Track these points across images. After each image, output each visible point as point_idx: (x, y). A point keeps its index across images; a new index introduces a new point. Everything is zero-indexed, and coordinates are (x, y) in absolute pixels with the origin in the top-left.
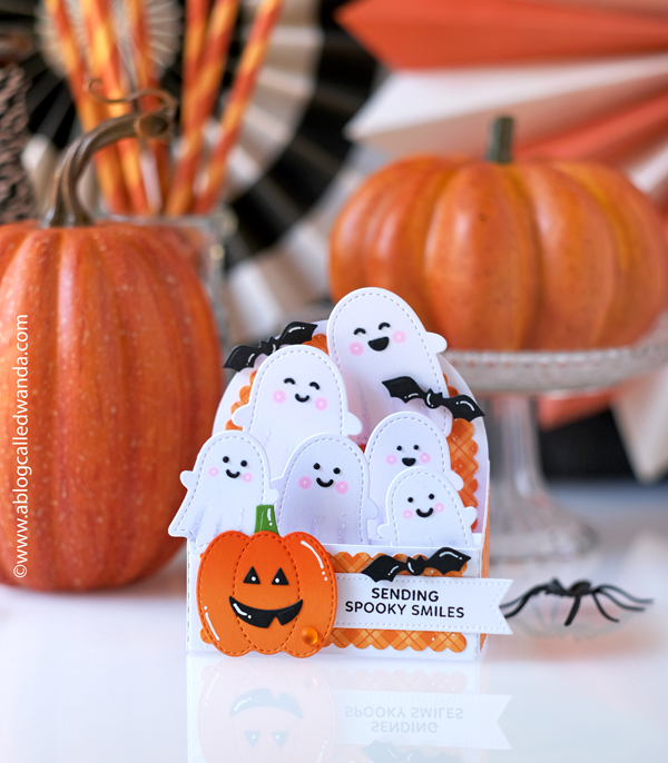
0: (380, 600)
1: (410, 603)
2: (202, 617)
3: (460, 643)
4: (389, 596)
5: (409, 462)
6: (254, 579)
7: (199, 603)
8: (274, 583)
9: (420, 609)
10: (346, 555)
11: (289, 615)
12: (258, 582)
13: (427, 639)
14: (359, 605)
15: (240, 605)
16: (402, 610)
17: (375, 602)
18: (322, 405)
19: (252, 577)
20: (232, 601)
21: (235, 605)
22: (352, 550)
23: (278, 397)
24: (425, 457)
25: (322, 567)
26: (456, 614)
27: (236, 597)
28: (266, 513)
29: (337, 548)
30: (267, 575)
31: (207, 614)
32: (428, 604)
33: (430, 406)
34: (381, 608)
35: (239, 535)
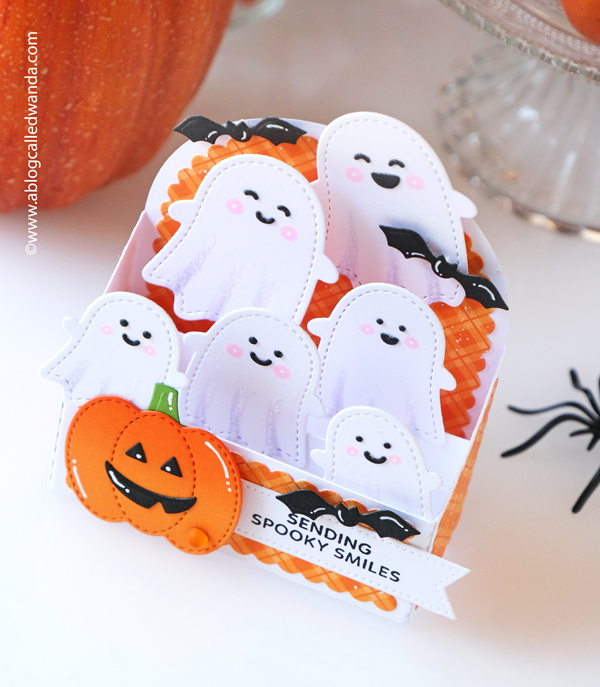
0: (296, 527)
1: (334, 544)
2: (69, 469)
3: (388, 603)
4: (309, 527)
5: (390, 340)
6: (139, 456)
7: (68, 454)
8: (163, 469)
9: (345, 555)
10: (263, 468)
11: (176, 506)
12: (144, 460)
13: (347, 584)
14: (267, 523)
15: (117, 474)
16: (322, 547)
17: (291, 527)
18: (290, 235)
19: (137, 451)
20: (109, 467)
21: (111, 473)
22: (274, 465)
23: (234, 206)
24: (411, 342)
25: (227, 476)
26: (389, 575)
27: (115, 464)
28: (166, 395)
29: (255, 455)
30: (157, 455)
31: (75, 469)
32: (356, 553)
33: (438, 274)
34: (296, 536)
35: (130, 405)
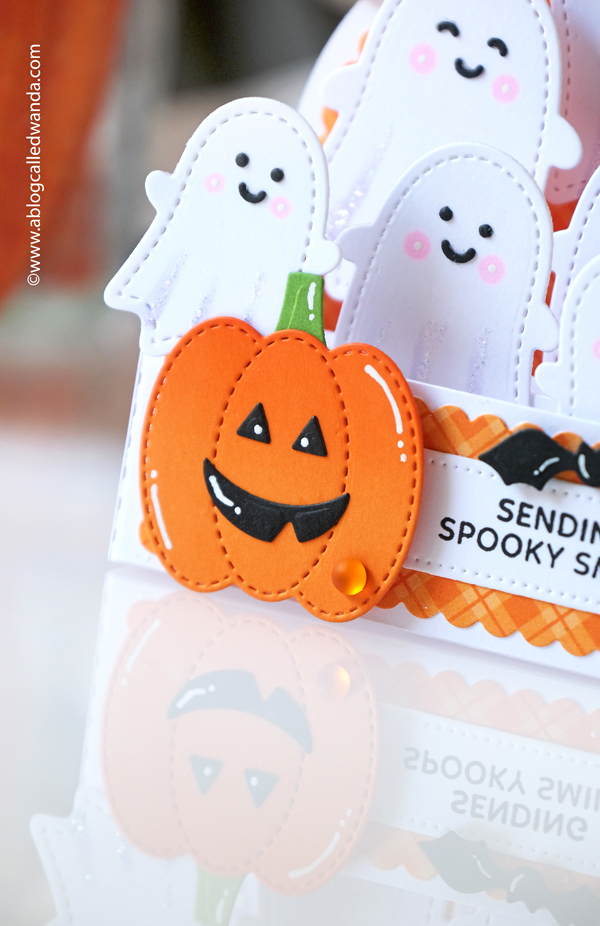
0: (512, 527)
1: (573, 545)
2: (145, 493)
4: (531, 521)
6: (258, 430)
7: (144, 462)
8: (297, 446)
9: (592, 564)
10: (459, 415)
11: (319, 521)
12: (266, 438)
13: (596, 632)
14: (467, 530)
15: (223, 482)
16: (553, 557)
17: (503, 529)
18: (508, 91)
19: (256, 425)
20: (210, 468)
21: (213, 480)
22: (475, 407)
23: (421, 58)
25: (400, 429)
27: (219, 462)
28: (305, 291)
29: (445, 397)
30: (286, 426)
31: (154, 488)
34: (512, 545)
35: (244, 328)
